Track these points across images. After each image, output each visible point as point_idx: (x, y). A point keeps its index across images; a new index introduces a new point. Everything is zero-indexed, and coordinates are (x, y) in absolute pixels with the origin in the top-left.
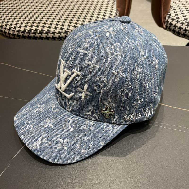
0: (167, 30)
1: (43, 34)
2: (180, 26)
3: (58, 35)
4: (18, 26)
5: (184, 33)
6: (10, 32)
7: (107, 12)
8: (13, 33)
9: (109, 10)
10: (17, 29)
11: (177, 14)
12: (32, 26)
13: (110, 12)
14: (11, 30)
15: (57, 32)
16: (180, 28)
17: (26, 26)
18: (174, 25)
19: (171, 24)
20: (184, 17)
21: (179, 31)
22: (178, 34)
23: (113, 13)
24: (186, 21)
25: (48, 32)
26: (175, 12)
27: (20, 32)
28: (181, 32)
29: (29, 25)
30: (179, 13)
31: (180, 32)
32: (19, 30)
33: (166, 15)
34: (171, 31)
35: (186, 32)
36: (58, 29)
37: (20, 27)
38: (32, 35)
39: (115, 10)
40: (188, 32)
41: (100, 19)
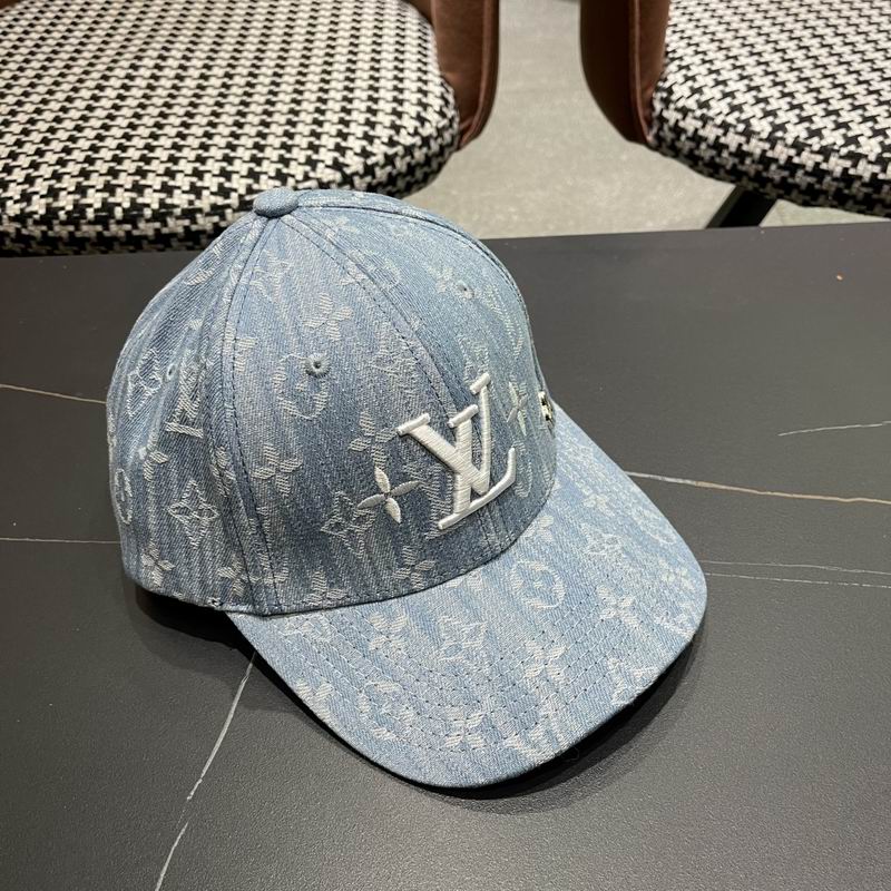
0: (664, 154)
2: (718, 138)
3: (208, 219)
4: (14, 192)
5: (734, 165)
7: (406, 95)
9: (411, 85)
10: (13, 209)
11: (696, 86)
12: (81, 190)
13: (420, 96)
15: (207, 209)
16: (718, 146)
17: (53, 193)
18: (690, 133)
19: (677, 130)
20: (728, 100)
21: (712, 158)
22: (711, 171)
23: (430, 99)
24: (736, 114)
25: (163, 210)
26: (687, 79)
27: (30, 221)
28: (724, 162)
29: (69, 183)
30: (705, 80)
31: (717, 160)
32: (22, 210)
33: (651, 91)
34: (681, 156)
35: (742, 162)
36: (205, 193)
37: (26, 197)
38: (88, 230)
39: (438, 80)
40: (753, 162)
41: (383, 133)
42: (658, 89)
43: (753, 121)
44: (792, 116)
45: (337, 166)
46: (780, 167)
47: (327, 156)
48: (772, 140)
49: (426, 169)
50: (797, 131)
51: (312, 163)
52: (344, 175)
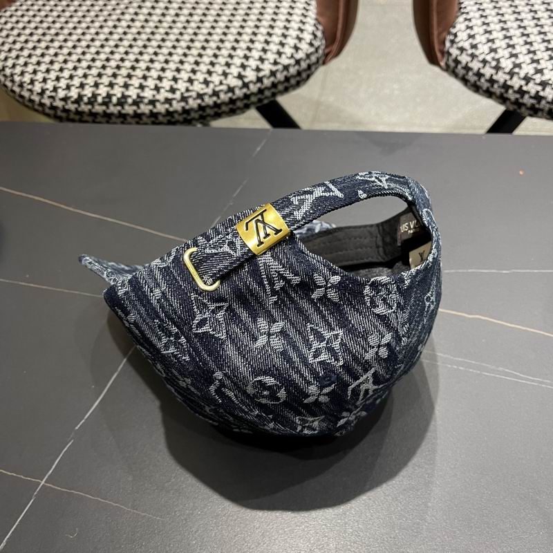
0: (450, 74)
1: (127, 107)
2: (479, 69)
3: (163, 106)
4: (63, 83)
5: (488, 88)
6: (43, 101)
7: (290, 32)
8: (51, 103)
9: (294, 25)
10: (61, 94)
11: (472, 33)
12: (96, 85)
13: (298, 33)
14: (45, 96)
15: (162, 100)
16: (479, 75)
17: (82, 86)
18: (463, 65)
19: (457, 62)
20: (490, 44)
21: (475, 82)
22: (475, 89)
23: (305, 35)
24: (492, 54)
26: (468, 27)
28: (481, 85)
29: (91, 81)
30: (478, 30)
31: (478, 83)
32: (66, 95)
33: (445, 34)
34: (458, 77)
35: (492, 86)
36: (162, 91)
37: (68, 87)
38: (99, 109)
39: (313, 22)
40: (499, 87)
41: (271, 57)
42: (449, 33)
43: (501, 60)
44: (527, 59)
45: (240, 77)
46: (515, 92)
47: (234, 71)
48: (511, 74)
49: (298, 79)
50: (528, 69)
51: (225, 74)
52: (244, 83)
